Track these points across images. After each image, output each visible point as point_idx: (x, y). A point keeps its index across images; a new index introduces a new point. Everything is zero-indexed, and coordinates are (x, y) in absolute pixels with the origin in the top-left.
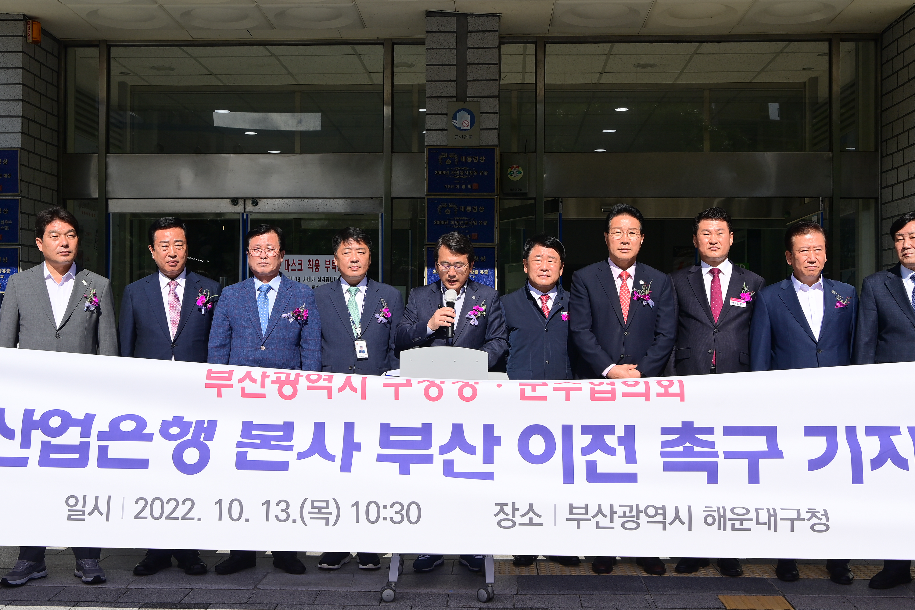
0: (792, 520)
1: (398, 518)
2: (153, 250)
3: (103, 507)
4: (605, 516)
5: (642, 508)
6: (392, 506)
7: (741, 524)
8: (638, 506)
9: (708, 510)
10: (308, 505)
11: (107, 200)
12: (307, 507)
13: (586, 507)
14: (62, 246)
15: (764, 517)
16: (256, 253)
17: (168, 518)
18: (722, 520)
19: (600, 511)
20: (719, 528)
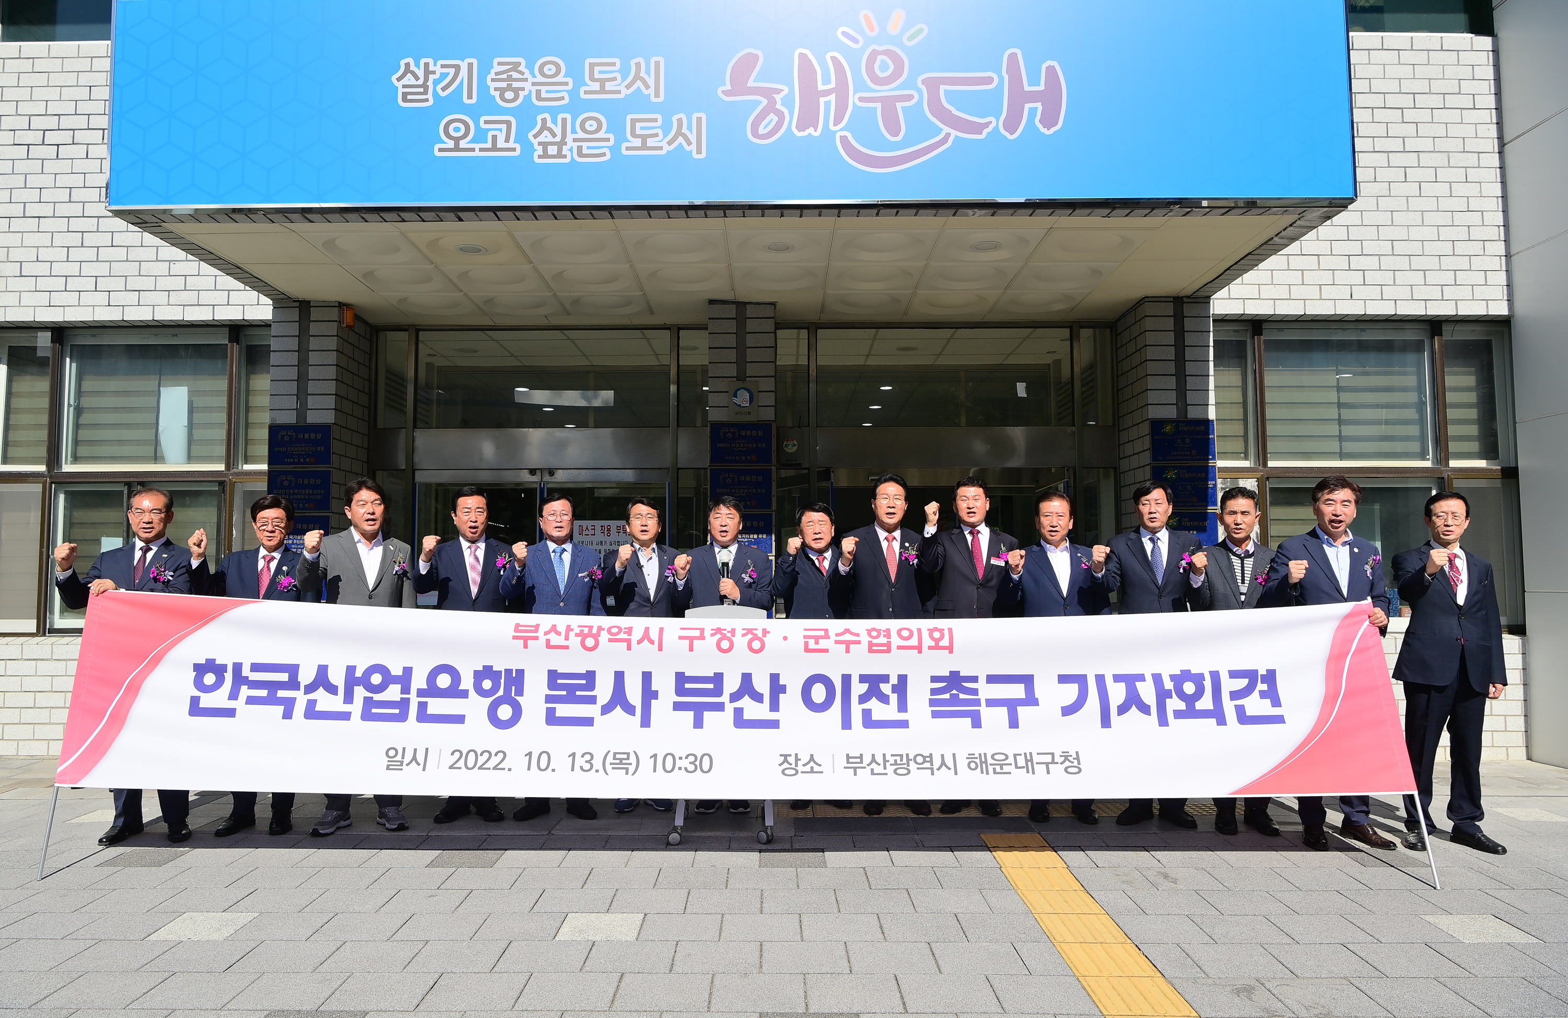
0: (1047, 764)
1: (691, 768)
2: (456, 516)
3: (420, 758)
4: (879, 764)
5: (911, 757)
6: (687, 757)
7: (1002, 769)
8: (907, 755)
9: (971, 757)
10: (610, 756)
11: (414, 471)
12: (610, 759)
13: (861, 757)
14: (369, 513)
15: (1021, 761)
16: (550, 518)
17: (480, 768)
18: (984, 765)
19: (873, 760)
20: (982, 772)
